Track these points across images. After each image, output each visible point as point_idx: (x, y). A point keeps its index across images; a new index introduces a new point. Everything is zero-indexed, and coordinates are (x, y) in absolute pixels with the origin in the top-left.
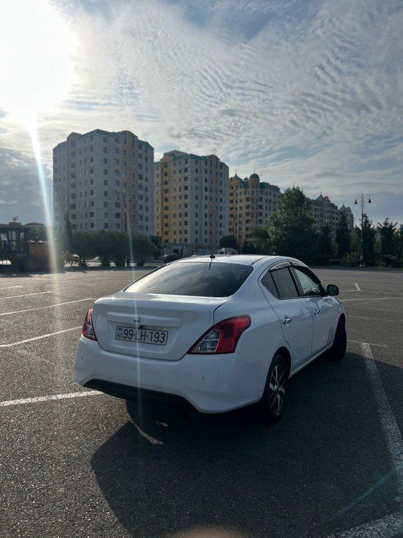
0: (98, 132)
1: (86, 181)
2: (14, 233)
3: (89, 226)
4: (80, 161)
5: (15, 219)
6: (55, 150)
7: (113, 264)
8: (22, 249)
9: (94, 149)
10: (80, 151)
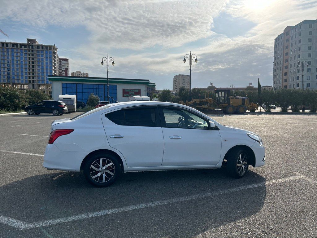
0: (306, 22)
1: (295, 57)
2: (223, 93)
3: (296, 85)
4: (292, 44)
5: (250, 84)
6: (276, 40)
7: (290, 111)
8: (226, 101)
9: (301, 34)
10: (292, 37)
